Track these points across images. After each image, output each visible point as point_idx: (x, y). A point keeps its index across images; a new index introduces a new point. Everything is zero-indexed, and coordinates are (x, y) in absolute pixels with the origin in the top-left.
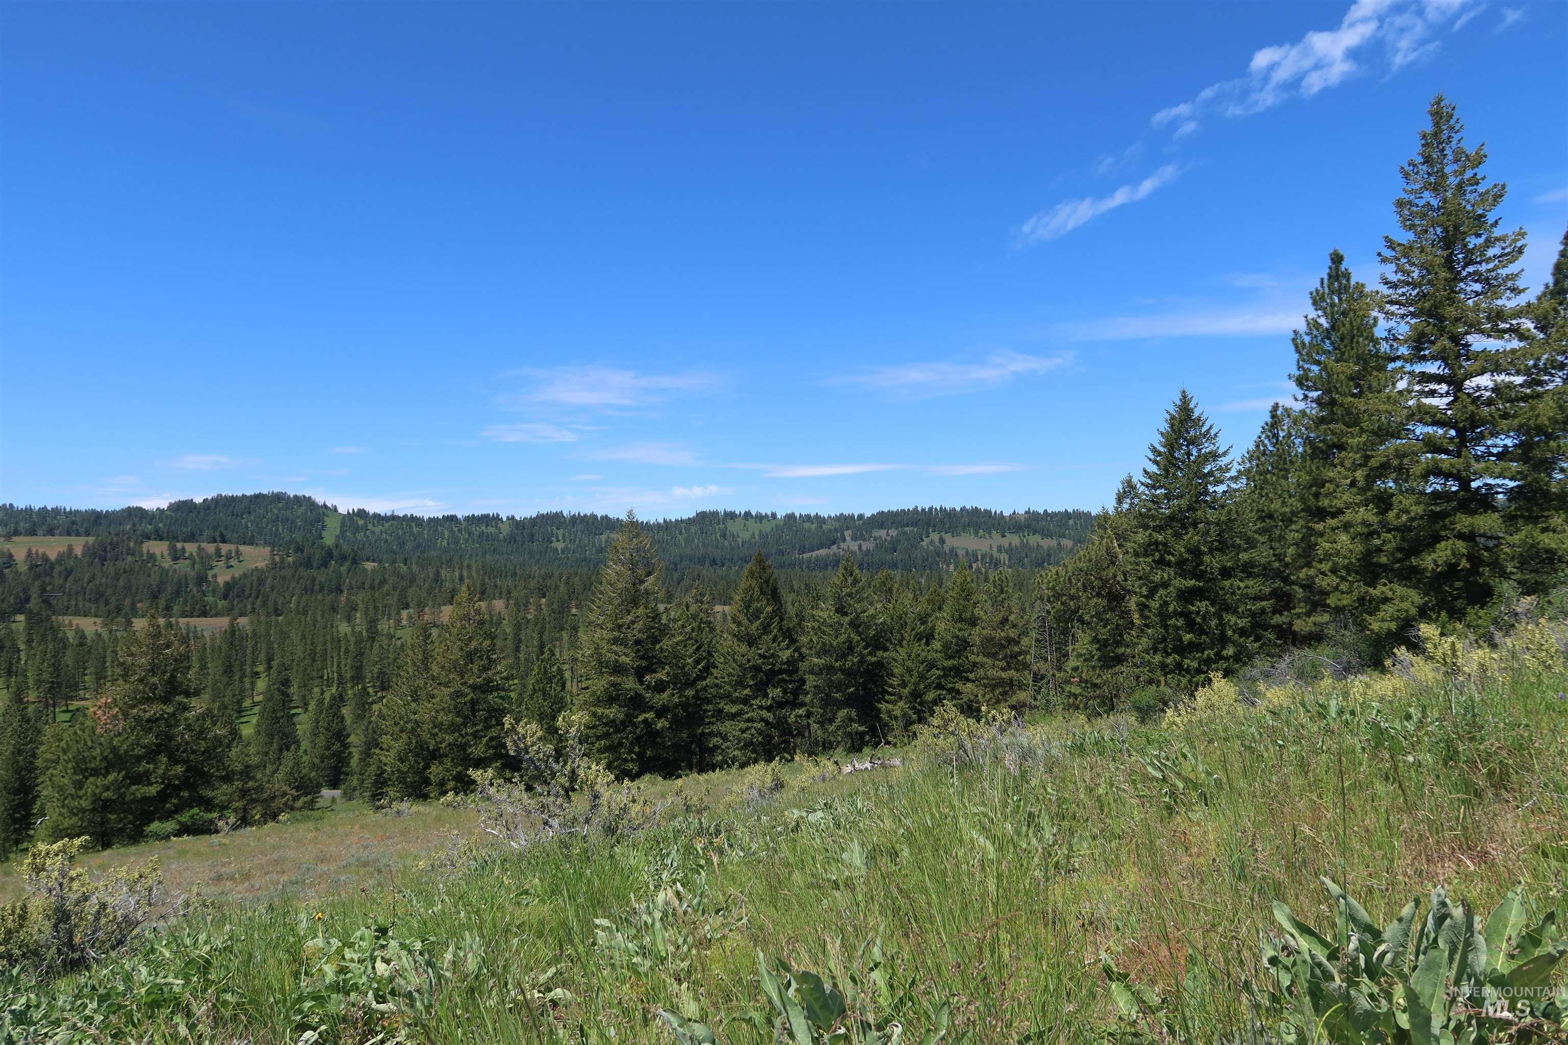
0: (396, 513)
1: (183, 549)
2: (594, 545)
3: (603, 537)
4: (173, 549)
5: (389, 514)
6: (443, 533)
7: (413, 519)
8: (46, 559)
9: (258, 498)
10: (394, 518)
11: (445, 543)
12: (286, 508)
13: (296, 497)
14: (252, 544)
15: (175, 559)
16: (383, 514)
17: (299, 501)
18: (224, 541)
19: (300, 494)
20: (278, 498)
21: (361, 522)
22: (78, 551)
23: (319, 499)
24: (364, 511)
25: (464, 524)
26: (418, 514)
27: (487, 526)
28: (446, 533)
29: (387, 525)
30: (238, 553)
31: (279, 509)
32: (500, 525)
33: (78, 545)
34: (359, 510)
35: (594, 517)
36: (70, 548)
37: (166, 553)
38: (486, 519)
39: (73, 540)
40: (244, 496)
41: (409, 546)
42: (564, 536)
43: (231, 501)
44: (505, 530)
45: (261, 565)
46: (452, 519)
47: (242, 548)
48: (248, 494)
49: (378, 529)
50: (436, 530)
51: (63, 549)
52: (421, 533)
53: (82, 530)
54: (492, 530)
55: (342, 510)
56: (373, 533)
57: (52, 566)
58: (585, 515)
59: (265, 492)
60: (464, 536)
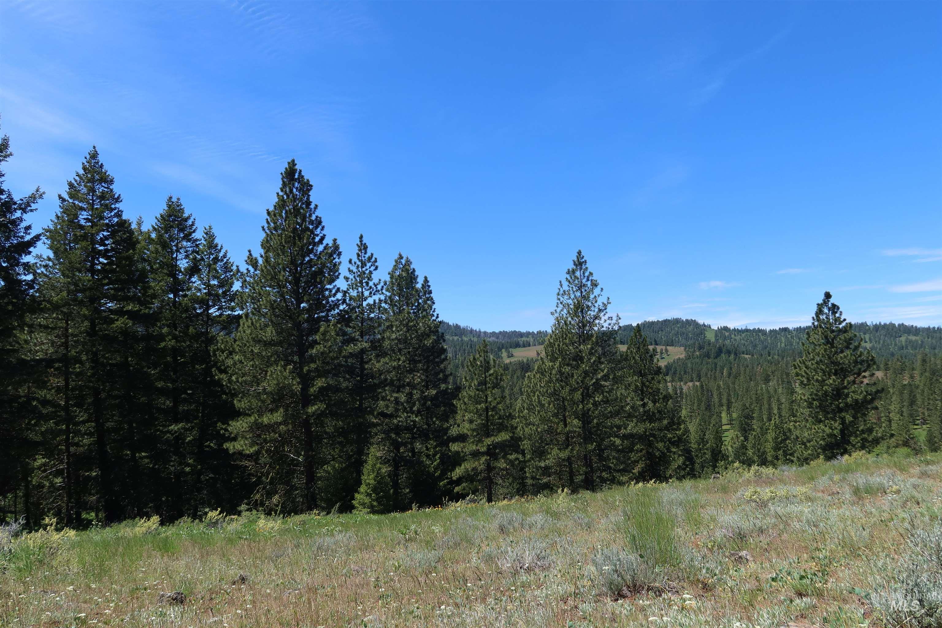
0: (748, 328)
2: (896, 345)
3: (903, 339)
5: (744, 328)
6: (780, 339)
7: (759, 331)
9: (666, 321)
10: (747, 330)
11: (783, 345)
12: (682, 327)
13: (687, 320)
14: (673, 345)
16: (740, 328)
17: (689, 322)
18: (657, 344)
19: (689, 318)
20: (677, 321)
21: (727, 334)
23: (701, 321)
24: (727, 327)
25: (795, 333)
26: (762, 327)
28: (783, 339)
29: (743, 335)
30: (667, 351)
31: (678, 328)
34: (724, 327)
35: (892, 325)
40: (658, 321)
41: (759, 347)
42: (870, 339)
43: (652, 324)
45: (682, 356)
46: (786, 330)
47: (669, 348)
48: (660, 320)
49: (738, 338)
50: (776, 337)
52: (766, 340)
55: (715, 327)
56: (735, 340)
58: (885, 324)
59: (670, 318)
60: (796, 340)
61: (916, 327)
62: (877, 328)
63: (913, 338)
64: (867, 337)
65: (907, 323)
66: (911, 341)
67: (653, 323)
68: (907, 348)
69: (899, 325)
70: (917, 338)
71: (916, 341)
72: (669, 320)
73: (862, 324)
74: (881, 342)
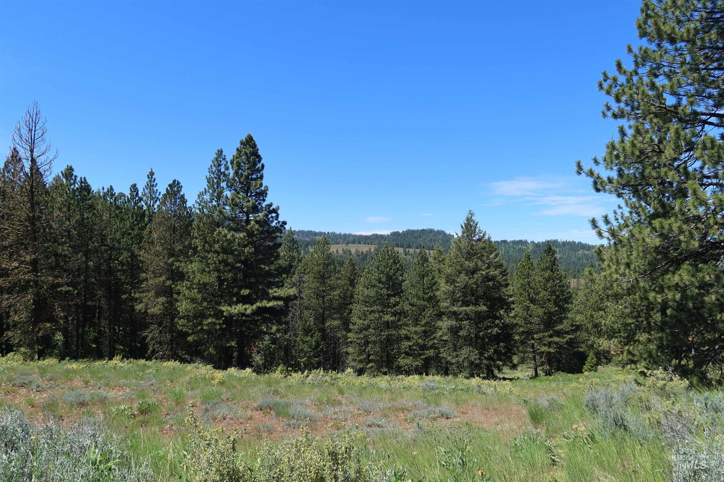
1: (409, 251)
3: (580, 252)
4: (405, 251)
6: (501, 248)
8: (362, 253)
11: (503, 253)
12: (434, 235)
13: (438, 231)
15: (406, 255)
17: (440, 232)
19: (440, 229)
22: (372, 250)
23: (448, 232)
25: (511, 244)
27: (522, 245)
28: (503, 248)
31: (432, 236)
32: (528, 245)
33: (373, 248)
35: (574, 242)
36: (370, 248)
37: (402, 252)
38: (520, 242)
39: (370, 246)
40: (418, 230)
42: (560, 251)
44: (531, 248)
46: (505, 242)
51: (368, 249)
53: (370, 242)
54: (524, 247)
57: (366, 256)
58: (569, 242)
60: (511, 250)
61: (588, 245)
62: (565, 244)
63: (587, 252)
64: (558, 250)
65: (583, 242)
66: (585, 255)
67: (414, 231)
68: (582, 259)
69: (578, 243)
70: (589, 252)
71: (589, 254)
72: (425, 230)
73: (555, 240)
74: (567, 254)
